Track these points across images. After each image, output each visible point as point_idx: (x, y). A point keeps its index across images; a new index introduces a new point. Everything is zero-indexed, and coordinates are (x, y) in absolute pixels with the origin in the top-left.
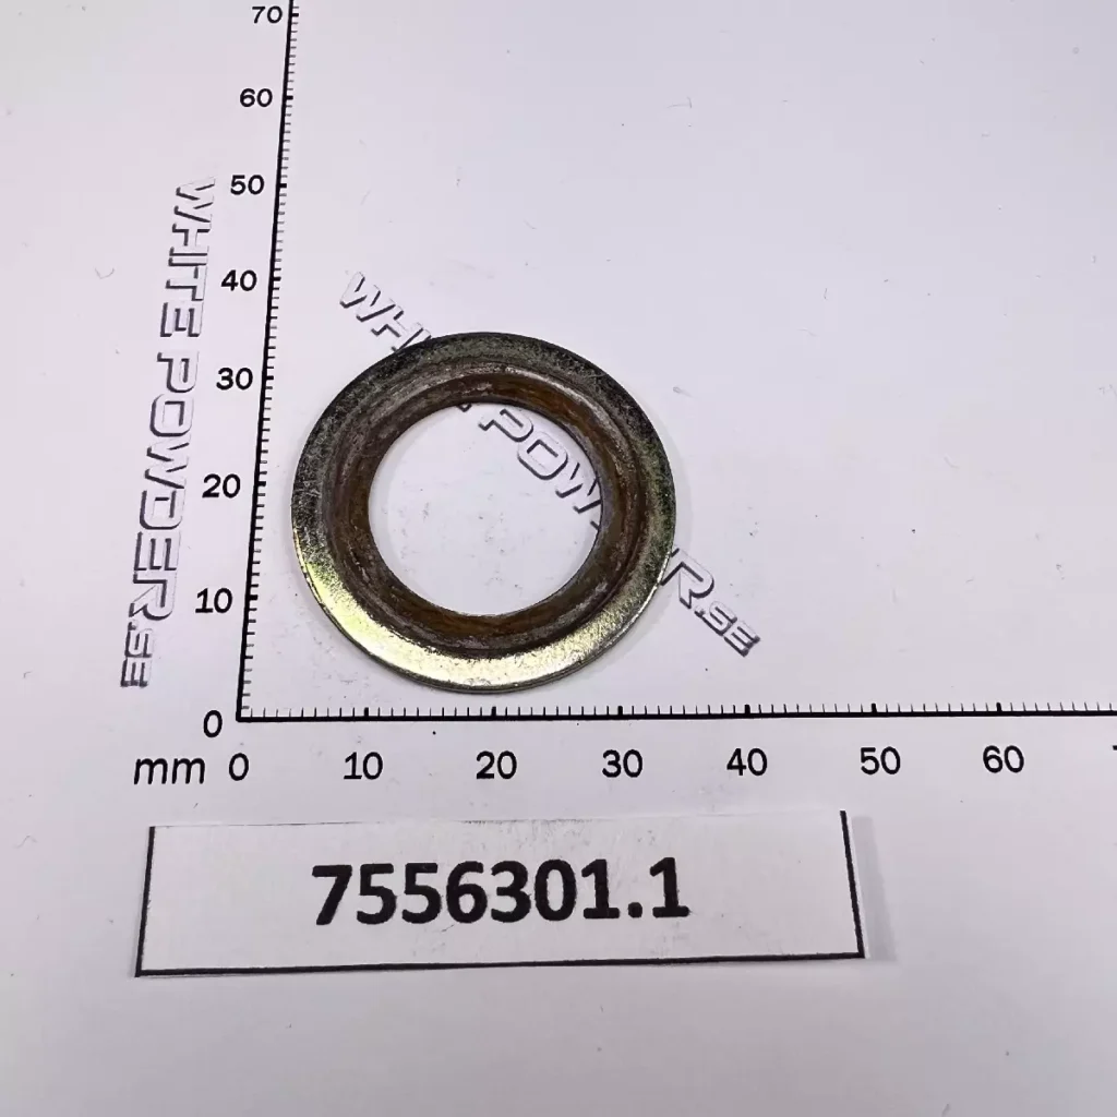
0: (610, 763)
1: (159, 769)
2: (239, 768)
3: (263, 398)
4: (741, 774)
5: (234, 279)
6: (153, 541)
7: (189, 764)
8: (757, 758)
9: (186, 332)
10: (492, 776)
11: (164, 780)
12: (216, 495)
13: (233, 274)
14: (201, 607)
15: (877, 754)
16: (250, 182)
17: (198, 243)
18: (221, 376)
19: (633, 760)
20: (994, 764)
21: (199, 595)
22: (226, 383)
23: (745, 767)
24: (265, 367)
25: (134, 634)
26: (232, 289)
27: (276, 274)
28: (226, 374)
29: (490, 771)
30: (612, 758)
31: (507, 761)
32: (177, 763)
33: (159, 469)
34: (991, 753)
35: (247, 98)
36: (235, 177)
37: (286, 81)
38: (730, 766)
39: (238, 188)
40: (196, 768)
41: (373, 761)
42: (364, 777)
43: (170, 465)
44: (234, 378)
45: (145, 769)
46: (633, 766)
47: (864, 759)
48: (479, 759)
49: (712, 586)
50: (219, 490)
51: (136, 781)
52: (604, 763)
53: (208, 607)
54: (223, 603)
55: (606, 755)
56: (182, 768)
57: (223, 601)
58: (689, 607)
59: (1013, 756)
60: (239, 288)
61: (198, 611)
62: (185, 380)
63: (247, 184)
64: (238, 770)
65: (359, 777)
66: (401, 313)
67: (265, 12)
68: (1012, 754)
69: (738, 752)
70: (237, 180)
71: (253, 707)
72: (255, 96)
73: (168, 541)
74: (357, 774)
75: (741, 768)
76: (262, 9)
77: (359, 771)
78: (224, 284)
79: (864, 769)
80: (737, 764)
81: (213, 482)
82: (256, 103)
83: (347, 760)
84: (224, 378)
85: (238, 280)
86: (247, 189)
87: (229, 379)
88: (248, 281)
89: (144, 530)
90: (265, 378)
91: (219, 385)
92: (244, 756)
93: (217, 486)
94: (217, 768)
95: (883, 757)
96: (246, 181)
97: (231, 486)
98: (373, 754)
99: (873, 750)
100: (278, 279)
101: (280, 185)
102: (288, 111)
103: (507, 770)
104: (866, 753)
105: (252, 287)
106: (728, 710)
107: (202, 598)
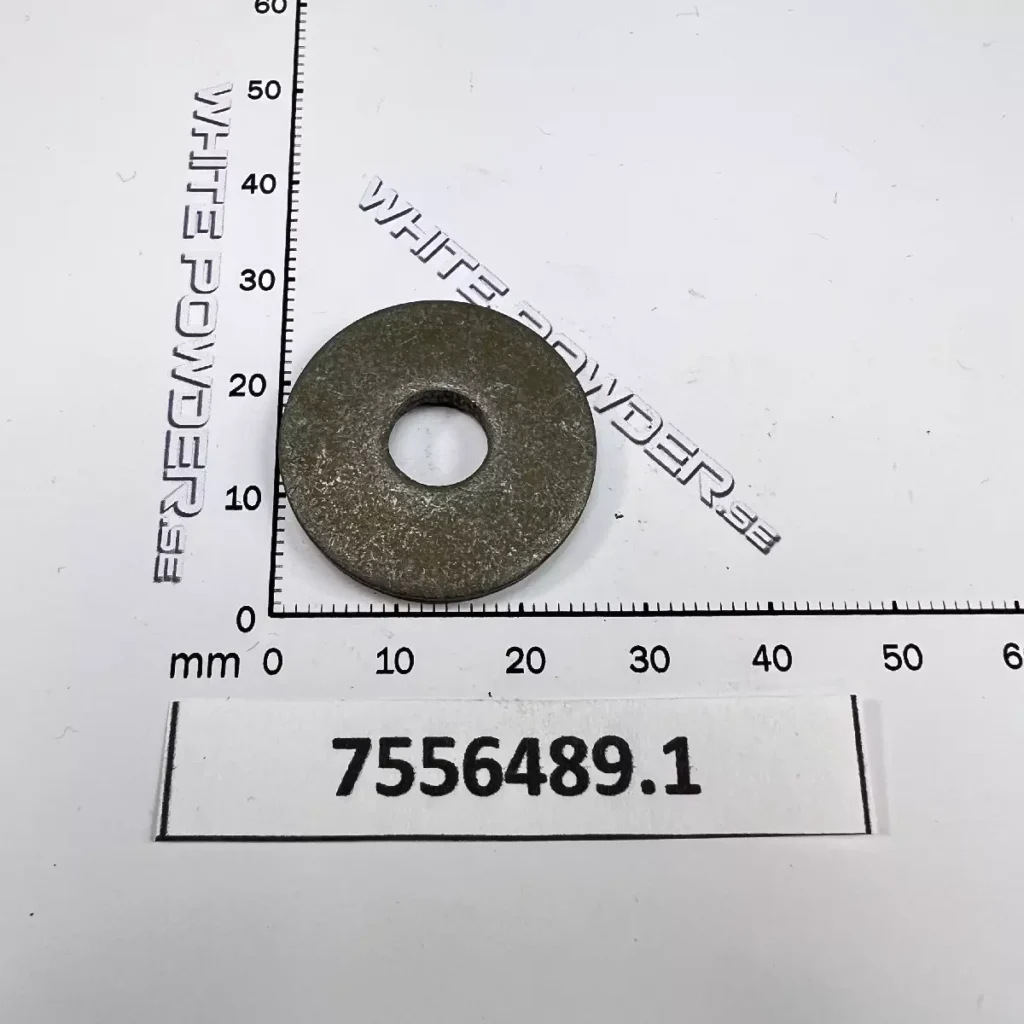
0: (637, 659)
1: (194, 662)
2: (273, 662)
3: (286, 300)
4: (767, 669)
5: (253, 182)
7: (224, 659)
8: (781, 654)
10: (521, 671)
11: (200, 674)
12: (243, 394)
13: (252, 177)
14: (230, 504)
15: (900, 651)
16: (267, 88)
18: (244, 277)
19: (659, 656)
20: (1014, 660)
21: (229, 492)
22: (249, 284)
23: (770, 663)
24: (287, 269)
26: (253, 192)
27: (295, 177)
28: (249, 275)
29: (519, 667)
30: (639, 653)
31: (536, 656)
32: (211, 658)
34: (1011, 650)
35: (261, 5)
36: (252, 82)
38: (756, 662)
40: (231, 662)
41: (404, 656)
42: (396, 672)
44: (256, 279)
45: (180, 663)
46: (661, 663)
47: (887, 656)
48: (508, 654)
50: (245, 389)
51: (172, 675)
52: (631, 659)
53: (238, 504)
54: (252, 501)
55: (632, 651)
56: (217, 662)
57: (252, 498)
60: (258, 191)
61: (228, 508)
63: (264, 90)
64: (272, 665)
65: (391, 672)
69: (763, 649)
70: (254, 85)
71: (284, 603)
74: (389, 668)
75: (766, 663)
77: (391, 666)
78: (244, 187)
79: (887, 666)
80: (762, 659)
81: (238, 381)
82: (271, 10)
83: (379, 655)
84: (247, 279)
85: (257, 183)
86: (264, 95)
87: (252, 280)
88: (268, 184)
90: (287, 279)
91: (242, 287)
92: (277, 651)
93: (243, 385)
94: (251, 663)
95: (905, 653)
96: (263, 86)
97: (257, 385)
98: (404, 649)
99: (895, 646)
100: (297, 182)
101: (296, 91)
102: (302, 18)
103: (536, 665)
104: (888, 650)
105: (272, 190)
106: (752, 607)
107: (231, 495)
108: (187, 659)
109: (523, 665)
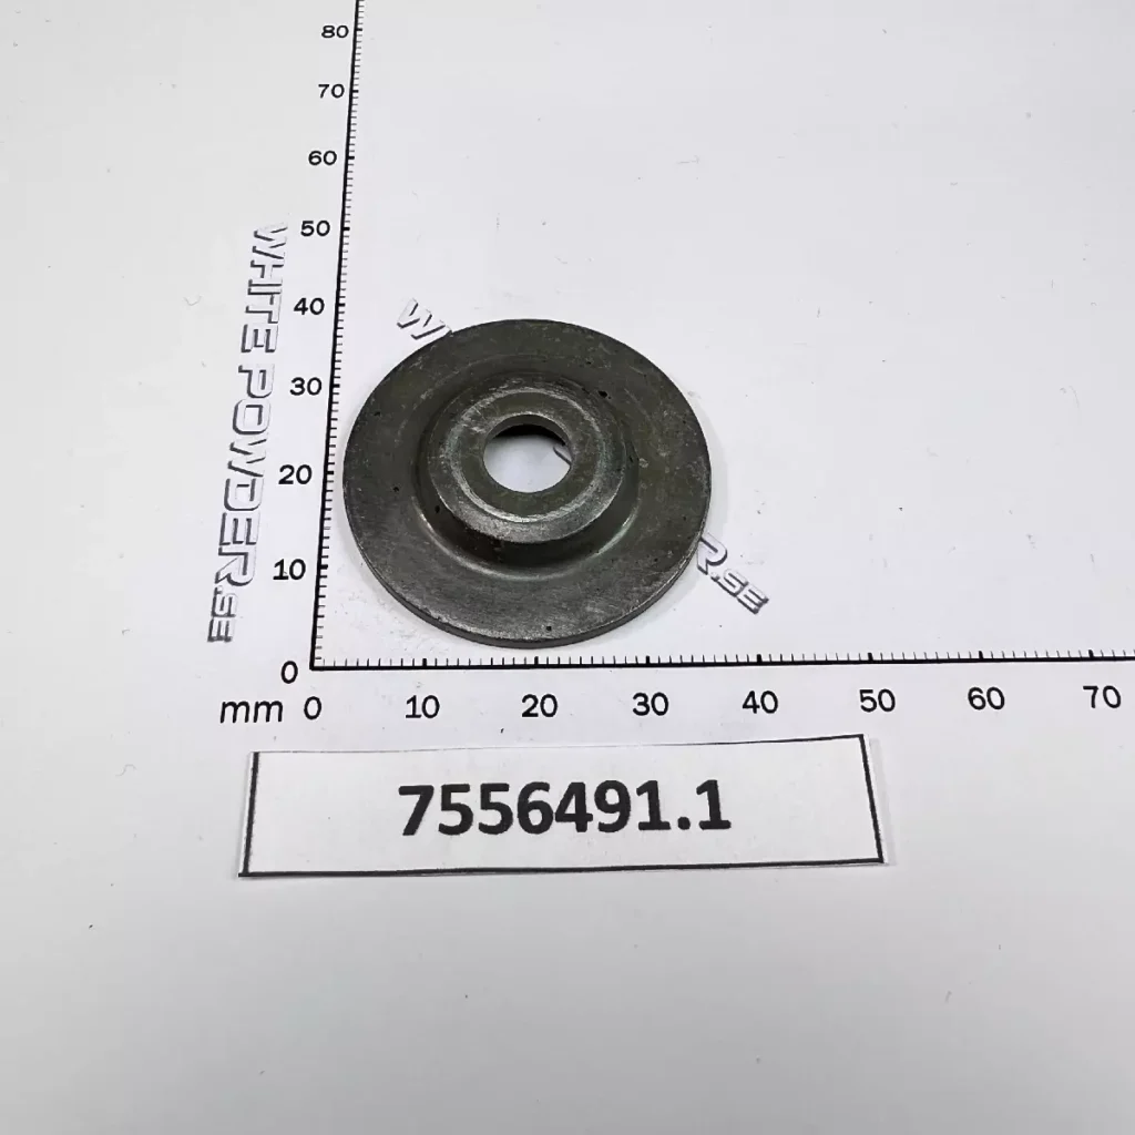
0: (640, 704)
1: (242, 709)
2: (313, 708)
3: (331, 402)
4: (755, 712)
5: (304, 305)
6: (236, 520)
7: (269, 706)
8: (769, 699)
9: (264, 349)
10: (536, 715)
11: (247, 720)
12: (291, 482)
13: (303, 300)
14: (278, 574)
15: (875, 696)
16: (318, 226)
17: (273, 275)
18: (294, 384)
19: (659, 701)
20: (978, 702)
21: (276, 565)
22: (298, 390)
23: (758, 706)
24: (332, 377)
25: (219, 597)
26: (303, 313)
27: (341, 301)
28: (299, 382)
29: (533, 711)
30: (641, 699)
32: (257, 706)
33: (240, 460)
34: (975, 693)
35: (314, 158)
36: (304, 222)
37: (348, 144)
38: (745, 706)
40: (275, 709)
42: (423, 716)
43: (250, 458)
44: (305, 386)
45: (229, 710)
46: (660, 706)
47: (863, 699)
48: (524, 700)
49: (725, 557)
50: (293, 478)
51: (222, 720)
52: (635, 704)
54: (297, 572)
55: (635, 697)
56: (263, 709)
57: (297, 570)
58: (706, 573)
59: (995, 696)
60: (309, 312)
61: (275, 578)
62: (263, 388)
63: (315, 228)
64: (312, 711)
65: (419, 716)
67: (330, 89)
68: (994, 694)
69: (752, 694)
70: (306, 225)
71: (326, 656)
72: (322, 156)
73: (249, 520)
74: (417, 713)
75: (755, 707)
76: (327, 86)
77: (419, 711)
78: (296, 309)
79: (863, 708)
80: (751, 703)
81: (288, 471)
82: (323, 162)
83: (408, 702)
84: (297, 386)
85: (308, 305)
86: (315, 232)
87: (300, 386)
88: (317, 306)
89: (228, 512)
90: (332, 386)
91: (292, 392)
92: (317, 700)
93: (292, 475)
94: (293, 709)
95: (880, 697)
96: (314, 225)
97: (304, 475)
98: (431, 697)
99: (871, 691)
100: (343, 305)
101: (344, 229)
102: (350, 168)
103: (549, 709)
104: (864, 694)
105: (320, 312)
106: (742, 659)
107: (279, 567)
108: (236, 707)
109: (537, 710)
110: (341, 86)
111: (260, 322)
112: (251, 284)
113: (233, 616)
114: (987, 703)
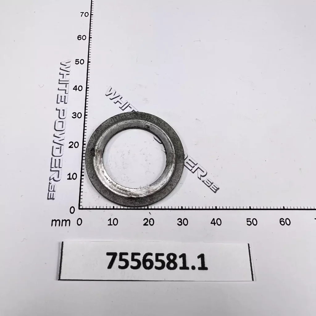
0: (179, 222)
1: (58, 222)
2: (79, 222)
3: (85, 121)
4: (215, 225)
5: (76, 88)
6: (55, 160)
7: (66, 221)
8: (219, 221)
9: (64, 102)
10: (147, 225)
11: (59, 225)
12: (72, 147)
13: (76, 86)
14: (69, 178)
15: (251, 220)
16: (81, 61)
17: (66, 78)
19: (185, 221)
20: (282, 223)
22: (75, 116)
23: (215, 223)
24: (85, 112)
25: (51, 185)
27: (88, 87)
28: (75, 114)
30: (180, 220)
31: (152, 221)
32: (63, 221)
33: (57, 140)
34: (282, 220)
35: (79, 37)
36: (76, 60)
37: (90, 33)
38: (212, 223)
39: (77, 63)
43: (60, 139)
44: (77, 115)
45: (54, 222)
46: (186, 223)
47: (247, 221)
48: (144, 220)
49: (207, 174)
50: (73, 146)
51: (52, 225)
52: (178, 222)
53: (70, 178)
54: (74, 177)
55: (178, 220)
56: (64, 222)
58: (200, 179)
59: (288, 221)
60: (77, 90)
61: (68, 179)
62: (64, 115)
65: (112, 225)
66: (122, 98)
67: (84, 14)
68: (288, 220)
69: (214, 219)
71: (83, 205)
72: (82, 37)
73: (59, 160)
76: (83, 13)
77: (112, 223)
78: (74, 89)
79: (247, 224)
80: (213, 222)
81: (71, 144)
82: (82, 39)
83: (109, 220)
84: (74, 115)
85: (77, 88)
86: (80, 63)
88: (80, 88)
89: (53, 157)
90: (85, 115)
91: (73, 117)
92: (81, 219)
94: (73, 222)
95: (253, 221)
96: (79, 61)
97: (76, 145)
98: (115, 219)
99: (250, 219)
101: (88, 62)
103: (152, 223)
105: (81, 90)
106: (211, 208)
107: (69, 176)
108: (56, 221)
109: (148, 223)
110: (87, 13)
111: (62, 93)
112: (59, 80)
113: (55, 191)
114: (285, 223)
